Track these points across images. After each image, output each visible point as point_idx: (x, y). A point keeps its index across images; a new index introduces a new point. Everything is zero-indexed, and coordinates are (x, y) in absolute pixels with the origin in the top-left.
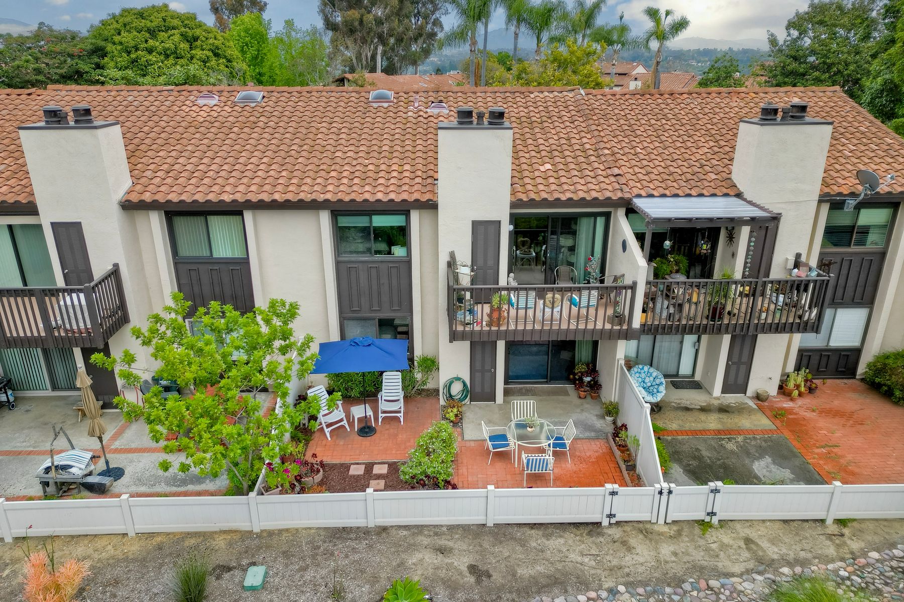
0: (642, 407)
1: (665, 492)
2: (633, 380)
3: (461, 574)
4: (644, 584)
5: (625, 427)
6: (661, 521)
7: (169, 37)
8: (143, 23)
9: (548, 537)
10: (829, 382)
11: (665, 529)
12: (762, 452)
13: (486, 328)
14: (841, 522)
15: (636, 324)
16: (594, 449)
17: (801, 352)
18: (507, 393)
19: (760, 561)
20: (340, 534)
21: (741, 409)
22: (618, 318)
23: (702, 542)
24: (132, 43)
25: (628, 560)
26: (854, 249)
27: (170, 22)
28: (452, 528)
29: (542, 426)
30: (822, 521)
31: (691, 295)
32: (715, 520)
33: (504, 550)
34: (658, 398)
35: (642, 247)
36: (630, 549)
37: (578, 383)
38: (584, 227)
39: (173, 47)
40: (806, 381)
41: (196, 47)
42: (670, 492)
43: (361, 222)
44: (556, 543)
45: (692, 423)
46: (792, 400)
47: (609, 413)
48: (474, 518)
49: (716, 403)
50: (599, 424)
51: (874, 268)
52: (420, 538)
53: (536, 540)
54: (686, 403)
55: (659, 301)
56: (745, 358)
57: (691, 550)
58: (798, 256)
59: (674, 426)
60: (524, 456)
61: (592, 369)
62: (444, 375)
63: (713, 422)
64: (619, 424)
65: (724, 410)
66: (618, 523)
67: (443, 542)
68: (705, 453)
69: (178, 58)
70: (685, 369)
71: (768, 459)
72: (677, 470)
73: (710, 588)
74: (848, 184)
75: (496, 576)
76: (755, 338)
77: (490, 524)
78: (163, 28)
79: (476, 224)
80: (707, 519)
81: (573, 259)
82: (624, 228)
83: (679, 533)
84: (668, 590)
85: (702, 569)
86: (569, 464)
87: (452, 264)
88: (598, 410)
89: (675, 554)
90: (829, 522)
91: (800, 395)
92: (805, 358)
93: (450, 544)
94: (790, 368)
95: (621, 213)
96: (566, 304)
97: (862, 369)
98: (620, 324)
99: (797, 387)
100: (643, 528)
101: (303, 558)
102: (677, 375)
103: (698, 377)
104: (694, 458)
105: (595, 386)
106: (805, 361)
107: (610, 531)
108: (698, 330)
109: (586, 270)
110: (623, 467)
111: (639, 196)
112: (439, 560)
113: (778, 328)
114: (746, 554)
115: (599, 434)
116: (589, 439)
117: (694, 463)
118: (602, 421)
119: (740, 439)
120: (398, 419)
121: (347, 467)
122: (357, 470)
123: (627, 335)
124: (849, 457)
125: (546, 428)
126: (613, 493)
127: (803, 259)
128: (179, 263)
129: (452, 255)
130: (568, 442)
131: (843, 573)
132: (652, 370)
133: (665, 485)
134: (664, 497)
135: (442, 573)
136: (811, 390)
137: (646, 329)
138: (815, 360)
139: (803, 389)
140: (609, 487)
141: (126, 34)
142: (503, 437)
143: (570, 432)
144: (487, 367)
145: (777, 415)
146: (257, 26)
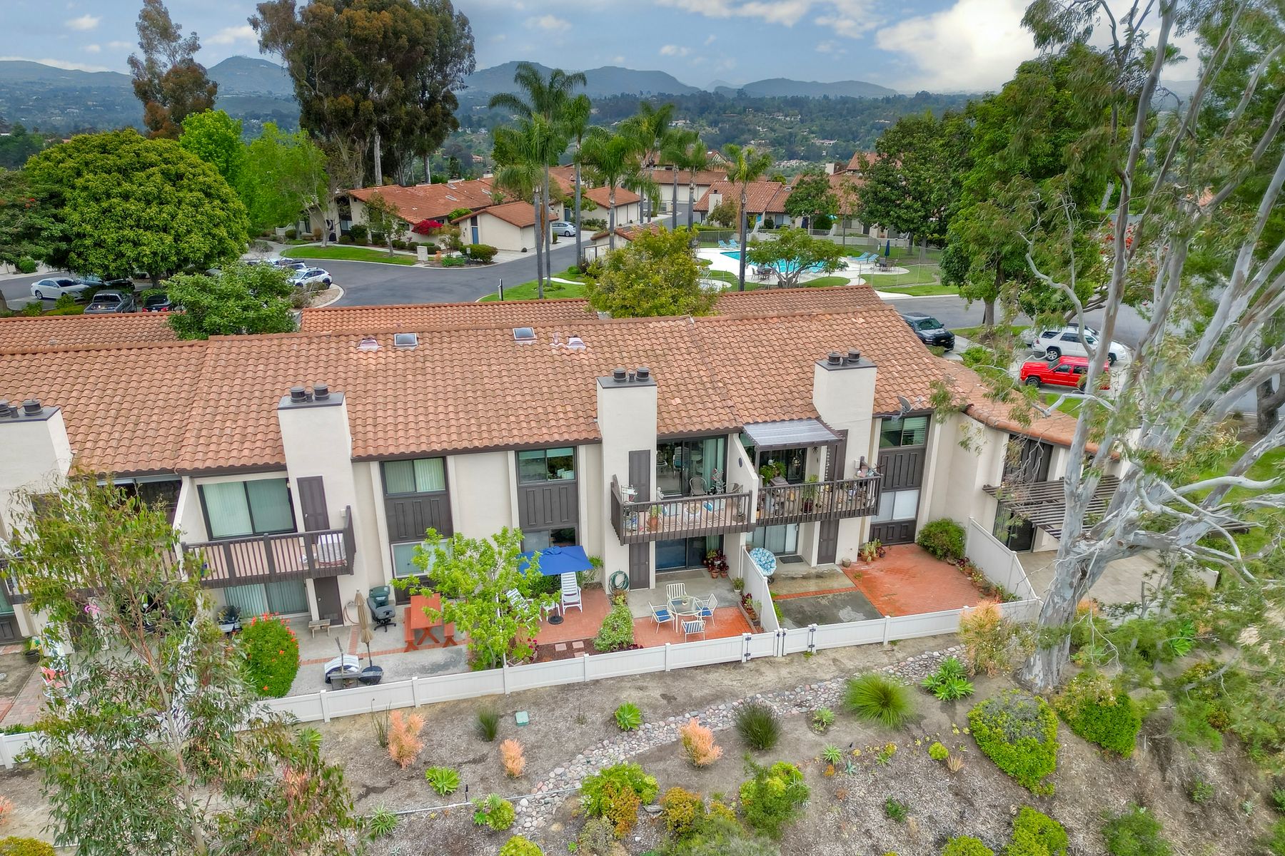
0: (762, 579)
1: (781, 634)
2: (753, 559)
3: (657, 700)
4: (770, 692)
5: (749, 595)
6: (780, 655)
7: (148, 178)
8: (111, 160)
9: (708, 673)
10: (894, 547)
11: (783, 659)
12: (845, 604)
13: (647, 533)
14: (893, 643)
15: (753, 520)
16: (730, 614)
17: (873, 527)
18: (658, 579)
19: (842, 671)
20: (567, 688)
21: (832, 575)
22: (740, 517)
23: (806, 664)
24: (102, 189)
25: (761, 680)
26: (903, 447)
27: (146, 157)
28: (643, 676)
29: (691, 602)
30: (882, 643)
31: (789, 495)
32: (814, 650)
33: (681, 684)
34: (772, 572)
35: (753, 462)
36: (761, 674)
37: (710, 566)
38: (709, 445)
39: (155, 191)
40: (878, 548)
41: (182, 187)
42: (784, 634)
43: (539, 455)
44: (713, 676)
45: (799, 588)
46: (867, 564)
47: (737, 587)
48: (657, 667)
49: (814, 571)
50: (730, 596)
51: (918, 459)
52: (623, 684)
53: (700, 676)
54: (792, 574)
55: (768, 499)
56: (832, 536)
57: (800, 670)
58: (862, 459)
59: (784, 592)
60: (683, 622)
61: (721, 555)
62: (609, 571)
63: (812, 586)
64: (745, 594)
65: (819, 576)
66: (752, 659)
67: (640, 684)
68: (807, 609)
69: (161, 203)
70: (790, 547)
71: (849, 608)
72: (788, 621)
73: (811, 689)
74: (891, 405)
75: (679, 699)
76: (838, 522)
77: (668, 670)
78: (137, 166)
79: (631, 454)
80: (809, 650)
81: (700, 470)
82: (738, 448)
83: (792, 661)
84: (787, 693)
85: (807, 679)
86: (714, 627)
87: (614, 484)
88: (728, 586)
89: (790, 673)
90: (886, 643)
91: (873, 560)
92: (876, 531)
93: (645, 684)
94: (866, 539)
95: (736, 436)
96: (704, 509)
97: (917, 536)
98: (742, 521)
99: (871, 553)
100: (768, 660)
101: (548, 704)
102: (784, 553)
103: (799, 553)
104: (799, 613)
105: (724, 567)
106: (876, 533)
107: (747, 665)
108: (797, 520)
109: (712, 478)
110: (752, 624)
111: (748, 423)
112: (641, 694)
113: (851, 514)
114: (834, 668)
115: (732, 604)
116: (725, 607)
117: (800, 616)
118: (732, 594)
119: (830, 596)
120: (578, 608)
121: (553, 647)
122: (561, 648)
123: (747, 528)
124: (902, 601)
125: (695, 602)
126: (748, 639)
127: (866, 461)
128: (389, 499)
129: (615, 478)
130: (712, 611)
131: (891, 671)
132: (765, 551)
133: (781, 630)
134: (781, 638)
135: (645, 701)
136: (881, 556)
137: (761, 523)
138: (884, 532)
139: (875, 555)
140: (745, 635)
141: (91, 176)
142: (665, 612)
143: (712, 604)
144: (643, 561)
145: (857, 576)
146: (223, 130)
